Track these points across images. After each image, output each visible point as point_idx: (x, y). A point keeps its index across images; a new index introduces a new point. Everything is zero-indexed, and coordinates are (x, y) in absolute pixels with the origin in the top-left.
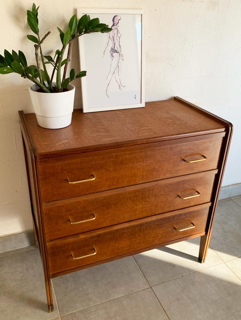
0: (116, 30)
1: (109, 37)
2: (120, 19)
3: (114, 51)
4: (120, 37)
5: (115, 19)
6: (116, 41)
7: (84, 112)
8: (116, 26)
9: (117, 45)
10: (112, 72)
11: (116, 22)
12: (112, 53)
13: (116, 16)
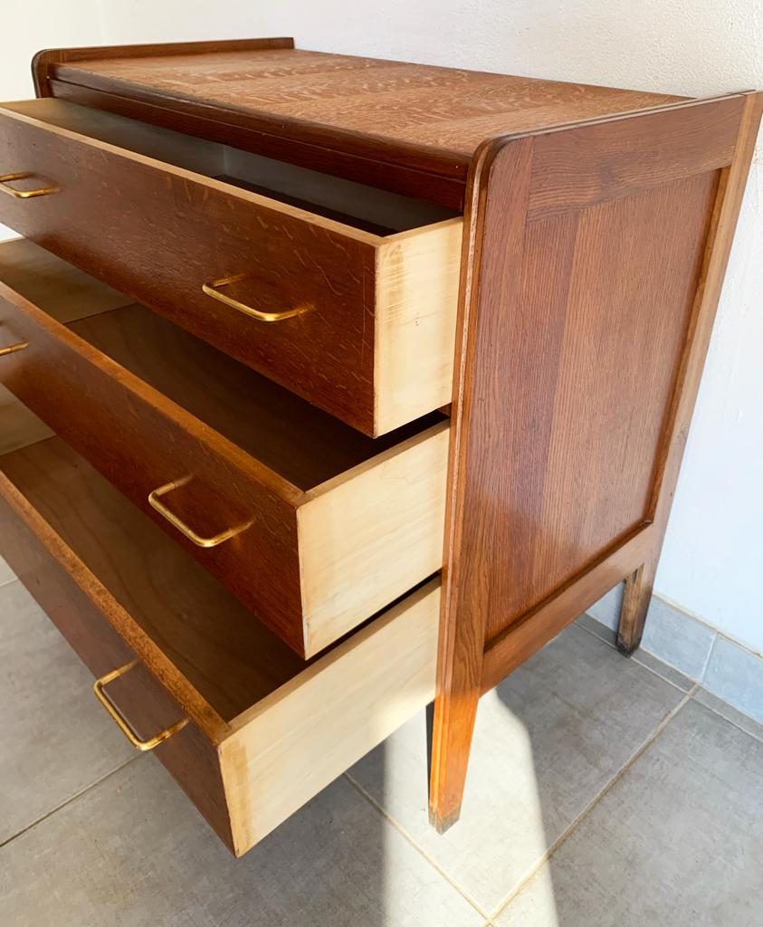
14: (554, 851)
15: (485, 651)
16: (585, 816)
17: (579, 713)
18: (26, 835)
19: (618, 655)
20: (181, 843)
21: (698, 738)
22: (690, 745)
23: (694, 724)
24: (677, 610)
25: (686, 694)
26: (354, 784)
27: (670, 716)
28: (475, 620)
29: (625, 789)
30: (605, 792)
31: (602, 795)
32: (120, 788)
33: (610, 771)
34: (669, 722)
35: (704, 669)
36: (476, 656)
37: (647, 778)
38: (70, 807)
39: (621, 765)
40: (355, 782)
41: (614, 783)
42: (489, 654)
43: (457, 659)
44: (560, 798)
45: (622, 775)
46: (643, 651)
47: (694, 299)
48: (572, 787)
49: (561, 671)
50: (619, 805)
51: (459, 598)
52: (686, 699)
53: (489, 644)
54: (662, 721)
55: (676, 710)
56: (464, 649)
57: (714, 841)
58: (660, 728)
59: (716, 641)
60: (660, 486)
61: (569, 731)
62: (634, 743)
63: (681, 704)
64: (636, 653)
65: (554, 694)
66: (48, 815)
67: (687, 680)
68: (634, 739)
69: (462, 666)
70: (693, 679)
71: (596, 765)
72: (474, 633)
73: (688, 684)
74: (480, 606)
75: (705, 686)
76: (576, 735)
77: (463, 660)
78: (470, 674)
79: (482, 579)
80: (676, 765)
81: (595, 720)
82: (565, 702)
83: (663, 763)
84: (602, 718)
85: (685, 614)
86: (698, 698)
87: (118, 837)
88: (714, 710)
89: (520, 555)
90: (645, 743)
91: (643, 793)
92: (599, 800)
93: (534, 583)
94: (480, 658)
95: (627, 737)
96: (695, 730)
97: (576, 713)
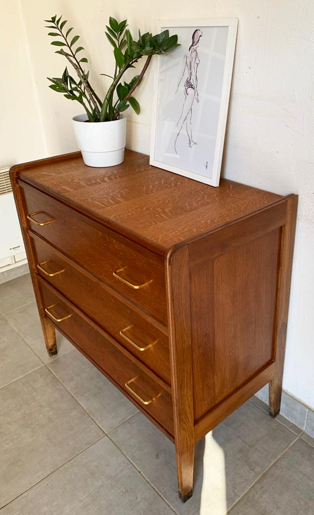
0: (195, 52)
1: (186, 63)
2: (200, 36)
3: (189, 85)
4: (198, 64)
5: (196, 35)
6: (193, 69)
7: (150, 164)
8: (195, 46)
9: (193, 77)
10: (183, 118)
11: (196, 40)
12: (187, 88)
13: (197, 30)
14: (231, 510)
15: (194, 425)
16: (246, 494)
17: (249, 446)
18: (8, 507)
19: (269, 417)
20: (73, 509)
21: (300, 456)
22: (296, 460)
23: (299, 450)
24: (292, 397)
25: (297, 436)
26: (148, 481)
27: (289, 446)
28: (188, 414)
29: (265, 481)
30: (256, 483)
31: (254, 485)
32: (47, 485)
33: (260, 473)
34: (288, 450)
35: (305, 424)
36: (191, 427)
37: (275, 476)
38: (26, 493)
39: (265, 470)
40: (148, 480)
41: (260, 479)
42: (197, 426)
43: (181, 429)
44: (236, 486)
45: (264, 475)
46: (281, 416)
47: (279, 273)
48: (242, 480)
49: (243, 425)
50: (261, 489)
51: (179, 406)
52: (298, 438)
53: (196, 422)
54: (285, 449)
55: (292, 444)
56: (184, 425)
57: (300, 504)
58: (284, 452)
59: (308, 412)
60: (276, 346)
61: (243, 455)
62: (271, 460)
63: (295, 441)
64: (278, 416)
65: (239, 437)
66: (17, 498)
67: (299, 429)
68: (272, 458)
69: (184, 432)
70: (301, 429)
71: (253, 470)
72: (188, 418)
73: (299, 431)
74: (189, 407)
75: (306, 432)
76: (246, 456)
77: (184, 429)
78: (189, 435)
79: (189, 398)
80: (288, 470)
81: (255, 449)
82: (243, 441)
83: (283, 468)
84: (259, 448)
85: (295, 400)
86: (303, 438)
87: (46, 507)
88: (309, 443)
89: (207, 385)
90: (276, 460)
91: (272, 483)
92: (253, 487)
93: (216, 394)
94: (193, 428)
95: (268, 457)
96: (299, 453)
97: (248, 446)
